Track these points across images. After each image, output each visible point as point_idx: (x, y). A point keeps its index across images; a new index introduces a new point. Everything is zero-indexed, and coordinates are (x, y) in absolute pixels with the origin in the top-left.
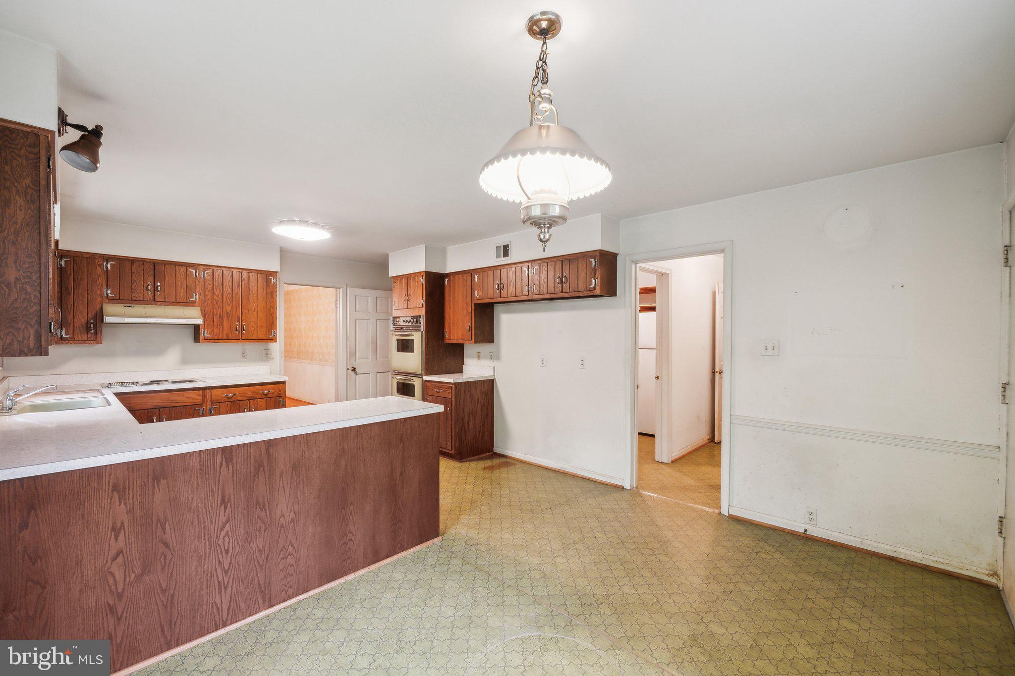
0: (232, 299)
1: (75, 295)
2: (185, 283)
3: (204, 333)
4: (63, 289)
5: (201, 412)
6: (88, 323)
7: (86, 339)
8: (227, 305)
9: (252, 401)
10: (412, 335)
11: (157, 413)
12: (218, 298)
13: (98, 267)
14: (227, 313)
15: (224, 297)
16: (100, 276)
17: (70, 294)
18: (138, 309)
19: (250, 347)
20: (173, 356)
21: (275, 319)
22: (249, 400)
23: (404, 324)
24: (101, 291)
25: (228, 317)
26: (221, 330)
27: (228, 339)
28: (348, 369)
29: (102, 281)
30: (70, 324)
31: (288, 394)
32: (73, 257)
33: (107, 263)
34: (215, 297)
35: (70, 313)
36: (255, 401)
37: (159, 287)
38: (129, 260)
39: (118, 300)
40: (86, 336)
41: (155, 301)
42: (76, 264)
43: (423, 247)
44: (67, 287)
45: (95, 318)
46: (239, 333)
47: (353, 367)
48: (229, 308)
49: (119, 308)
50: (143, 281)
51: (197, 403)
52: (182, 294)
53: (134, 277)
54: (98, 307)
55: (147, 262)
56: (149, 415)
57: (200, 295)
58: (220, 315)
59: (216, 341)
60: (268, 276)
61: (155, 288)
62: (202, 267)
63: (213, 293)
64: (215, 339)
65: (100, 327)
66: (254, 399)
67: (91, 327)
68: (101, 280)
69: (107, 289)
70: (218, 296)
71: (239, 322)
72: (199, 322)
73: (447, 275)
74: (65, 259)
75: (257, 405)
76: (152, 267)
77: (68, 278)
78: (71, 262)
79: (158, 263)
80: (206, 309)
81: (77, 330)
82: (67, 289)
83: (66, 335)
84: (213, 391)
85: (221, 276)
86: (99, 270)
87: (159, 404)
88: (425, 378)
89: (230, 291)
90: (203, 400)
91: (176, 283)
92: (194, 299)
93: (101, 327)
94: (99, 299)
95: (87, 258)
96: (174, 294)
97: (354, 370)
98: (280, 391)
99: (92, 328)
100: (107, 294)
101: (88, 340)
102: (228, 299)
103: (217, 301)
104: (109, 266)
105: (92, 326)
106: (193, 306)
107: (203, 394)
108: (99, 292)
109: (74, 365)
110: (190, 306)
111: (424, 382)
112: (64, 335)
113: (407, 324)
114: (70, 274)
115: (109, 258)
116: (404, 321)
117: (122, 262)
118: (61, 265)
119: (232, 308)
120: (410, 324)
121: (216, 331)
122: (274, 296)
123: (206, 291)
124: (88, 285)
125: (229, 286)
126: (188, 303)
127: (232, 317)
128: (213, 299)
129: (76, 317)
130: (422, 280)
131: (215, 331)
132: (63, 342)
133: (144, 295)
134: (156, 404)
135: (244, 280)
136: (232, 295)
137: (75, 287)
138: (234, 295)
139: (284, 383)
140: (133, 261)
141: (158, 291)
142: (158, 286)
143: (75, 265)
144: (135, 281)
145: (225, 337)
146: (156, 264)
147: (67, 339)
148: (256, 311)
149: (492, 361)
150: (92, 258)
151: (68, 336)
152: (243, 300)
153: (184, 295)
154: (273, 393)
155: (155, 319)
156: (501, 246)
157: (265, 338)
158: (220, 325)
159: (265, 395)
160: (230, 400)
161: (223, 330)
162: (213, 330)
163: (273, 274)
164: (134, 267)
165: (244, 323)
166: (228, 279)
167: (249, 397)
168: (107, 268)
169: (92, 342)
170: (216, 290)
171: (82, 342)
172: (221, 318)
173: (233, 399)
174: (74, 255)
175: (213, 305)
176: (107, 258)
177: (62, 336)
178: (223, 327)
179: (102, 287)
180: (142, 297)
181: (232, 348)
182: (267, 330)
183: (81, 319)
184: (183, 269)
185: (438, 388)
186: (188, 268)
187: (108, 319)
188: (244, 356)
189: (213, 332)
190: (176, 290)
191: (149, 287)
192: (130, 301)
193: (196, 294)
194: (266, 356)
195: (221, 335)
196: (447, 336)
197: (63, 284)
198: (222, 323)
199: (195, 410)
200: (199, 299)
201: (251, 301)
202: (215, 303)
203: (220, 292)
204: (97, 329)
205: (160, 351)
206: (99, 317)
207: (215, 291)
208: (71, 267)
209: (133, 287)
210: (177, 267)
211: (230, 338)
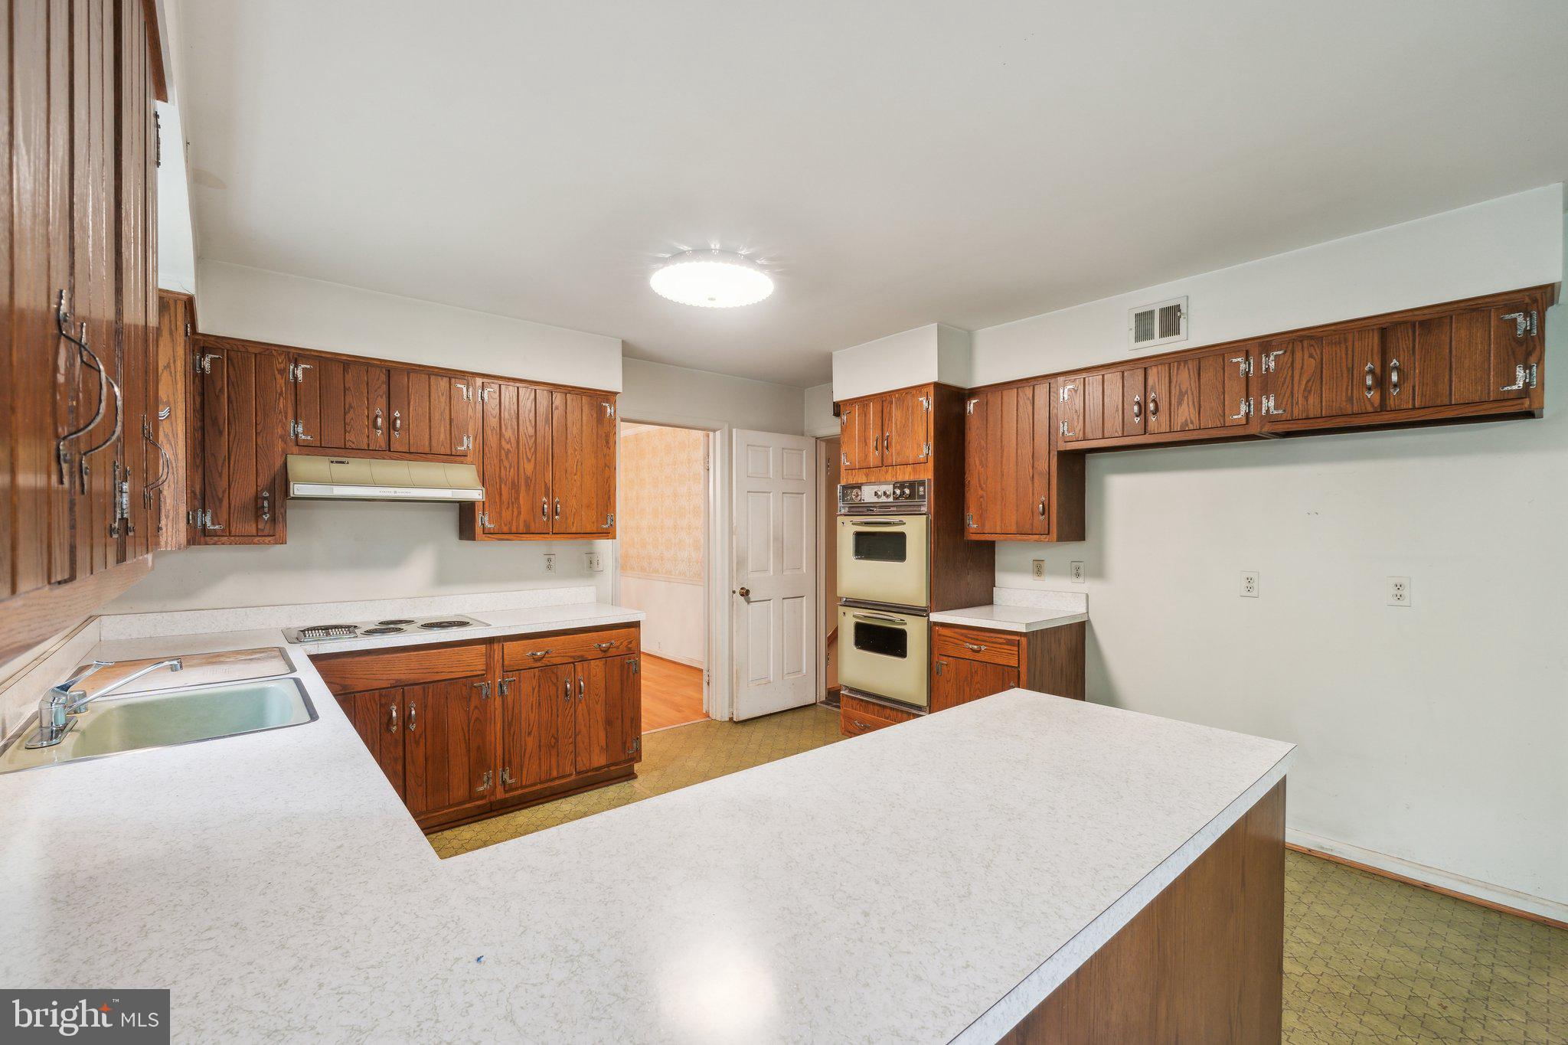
0: (536, 448)
1: (232, 436)
2: (447, 412)
3: (484, 520)
4: (207, 421)
5: (484, 692)
6: (257, 498)
7: (254, 533)
8: (525, 461)
9: (579, 666)
10: (902, 523)
11: (399, 698)
12: (509, 446)
13: (278, 376)
14: (527, 478)
15: (521, 443)
16: (281, 394)
17: (221, 433)
18: (356, 467)
19: (564, 550)
20: (420, 567)
21: (612, 490)
22: (573, 663)
23: (875, 500)
24: (284, 427)
25: (527, 485)
26: (515, 513)
27: (528, 532)
28: (734, 592)
29: (286, 407)
30: (221, 501)
31: (645, 647)
32: (228, 350)
33: (296, 366)
34: (503, 443)
35: (220, 475)
36: (585, 664)
37: (398, 422)
38: (340, 361)
39: (316, 449)
40: (254, 526)
41: (390, 451)
42: (234, 367)
43: (933, 329)
44: (216, 419)
45: (271, 488)
46: (548, 520)
47: (742, 589)
48: (529, 468)
49: (318, 465)
50: (368, 408)
51: (475, 673)
52: (442, 435)
53: (349, 399)
54: (279, 463)
55: (373, 365)
56: (383, 701)
57: (475, 438)
58: (513, 482)
59: (506, 536)
60: (599, 399)
61: (391, 423)
62: (479, 381)
63: (501, 435)
64: (505, 533)
65: (282, 506)
66: (583, 660)
67: (263, 507)
68: (284, 404)
69: (296, 423)
70: (509, 442)
71: (547, 496)
72: (476, 495)
73: (973, 392)
74: (210, 356)
75: (589, 673)
76: (383, 377)
77: (218, 397)
78: (223, 362)
79: (396, 369)
80: (488, 468)
81: (236, 515)
82: (215, 422)
83: (213, 524)
84: (508, 645)
85: (515, 399)
86: (281, 382)
87: (403, 677)
88: (935, 617)
89: (531, 431)
90: (489, 667)
91: (430, 413)
92: (465, 447)
93: (284, 506)
94: (279, 446)
95: (256, 354)
96: (427, 436)
97: (745, 593)
98: (630, 642)
99: (266, 510)
100: (297, 436)
101: (257, 535)
102: (527, 450)
103: (508, 452)
104: (300, 373)
105: (266, 504)
106: (462, 463)
107: (488, 651)
108: (280, 431)
109: (229, 589)
110: (456, 462)
111: (932, 626)
112: (209, 524)
113: (883, 499)
114: (222, 390)
115: (299, 355)
116: (876, 494)
117: (325, 363)
118: (203, 370)
119: (535, 468)
120: (891, 499)
121: (506, 514)
122: (611, 444)
123: (488, 431)
124: (259, 413)
125: (530, 421)
126: (452, 457)
127: (535, 486)
128: (500, 447)
129: (232, 486)
130: (927, 403)
131: (504, 514)
132: (208, 539)
133: (368, 437)
134: (397, 677)
135: (557, 408)
136: (536, 439)
137: (231, 418)
138: (539, 440)
139: (636, 625)
140: (348, 363)
141: (395, 429)
142: (396, 419)
143: (231, 369)
144: (351, 407)
145: (522, 529)
146: (392, 372)
147: (214, 534)
148: (579, 474)
149: (1081, 580)
150: (266, 353)
151: (217, 527)
152: (555, 451)
153: (446, 438)
154: (618, 647)
155: (392, 490)
156: (1152, 312)
157: (594, 530)
158: (513, 503)
159: (605, 651)
160: (539, 664)
161: (519, 513)
162: (500, 513)
163: (609, 396)
164: (349, 376)
165: (557, 499)
166: (528, 408)
167: (573, 657)
168: (295, 378)
169: (267, 539)
170: (506, 428)
171: (246, 539)
172: (515, 487)
173: (545, 661)
174: (228, 347)
175: (501, 460)
176: (297, 355)
177: (204, 525)
178: (519, 508)
179: (286, 418)
180: (365, 440)
181: (528, 552)
182: (599, 514)
183: (244, 490)
184: (443, 383)
185: (975, 640)
186: (453, 380)
187: (298, 490)
188: (549, 567)
189: (501, 517)
190: (430, 429)
191: (379, 420)
192: (340, 450)
193: (468, 437)
194: (590, 567)
195: (514, 524)
196: (973, 525)
197: (207, 414)
198: (517, 499)
199: (472, 687)
200: (474, 446)
201: (569, 453)
202: (504, 457)
203: (513, 434)
204: (277, 511)
205: (396, 560)
206: (281, 482)
207: (503, 430)
208: (223, 374)
209: (347, 421)
210: (432, 377)
211: (532, 530)
